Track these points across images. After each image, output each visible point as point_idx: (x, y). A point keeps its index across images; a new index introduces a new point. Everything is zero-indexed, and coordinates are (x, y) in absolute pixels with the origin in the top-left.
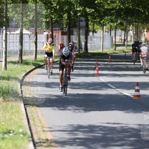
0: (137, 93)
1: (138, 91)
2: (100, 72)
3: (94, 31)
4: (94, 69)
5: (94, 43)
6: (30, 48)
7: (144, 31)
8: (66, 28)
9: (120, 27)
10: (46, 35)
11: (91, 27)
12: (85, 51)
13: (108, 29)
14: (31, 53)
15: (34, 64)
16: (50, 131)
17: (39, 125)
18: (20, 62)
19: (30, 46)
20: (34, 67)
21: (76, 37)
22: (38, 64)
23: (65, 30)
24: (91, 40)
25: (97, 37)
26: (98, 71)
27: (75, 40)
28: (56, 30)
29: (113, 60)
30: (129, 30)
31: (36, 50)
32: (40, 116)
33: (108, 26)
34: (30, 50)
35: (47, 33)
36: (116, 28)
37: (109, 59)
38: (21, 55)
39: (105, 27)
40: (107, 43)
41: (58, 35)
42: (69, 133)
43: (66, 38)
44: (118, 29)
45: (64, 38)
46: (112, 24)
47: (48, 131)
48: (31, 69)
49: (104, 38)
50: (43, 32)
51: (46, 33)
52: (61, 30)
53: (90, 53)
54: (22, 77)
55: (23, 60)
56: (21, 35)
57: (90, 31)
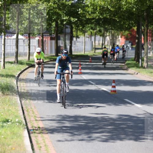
0: (113, 89)
1: (114, 87)
2: (83, 71)
3: (77, 37)
4: (78, 68)
5: (77, 47)
6: (24, 51)
7: (119, 37)
8: (54, 33)
9: (99, 33)
10: (38, 40)
11: (74, 33)
12: (69, 54)
13: (89, 35)
14: (25, 55)
15: (27, 64)
16: (42, 120)
17: (33, 115)
18: (16, 62)
19: (24, 49)
20: (27, 67)
21: (62, 41)
22: (31, 64)
23: (54, 36)
24: (75, 44)
25: (80, 42)
26: (81, 70)
27: (62, 44)
28: (46, 36)
29: (93, 61)
30: (106, 36)
31: (29, 53)
32: (33, 108)
33: (89, 32)
34: (24, 53)
35: (39, 38)
36: (96, 34)
37: (90, 60)
38: (17, 57)
39: (86, 34)
40: (88, 47)
41: (48, 39)
42: (57, 122)
43: (54, 42)
44: (97, 35)
45: (52, 42)
46: (91, 30)
47: (40, 120)
48: (25, 68)
49: (85, 43)
50: (35, 37)
51: (37, 38)
52: (50, 36)
53: (74, 55)
54: (18, 75)
55: (18, 61)
56: (17, 39)
57: (74, 37)
